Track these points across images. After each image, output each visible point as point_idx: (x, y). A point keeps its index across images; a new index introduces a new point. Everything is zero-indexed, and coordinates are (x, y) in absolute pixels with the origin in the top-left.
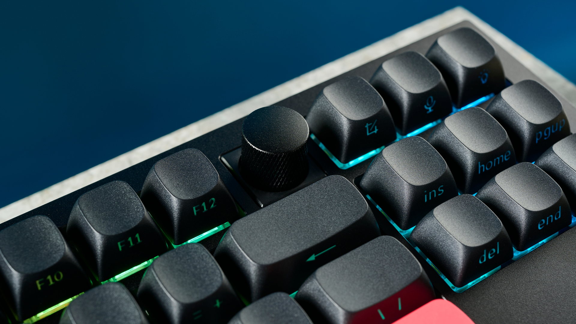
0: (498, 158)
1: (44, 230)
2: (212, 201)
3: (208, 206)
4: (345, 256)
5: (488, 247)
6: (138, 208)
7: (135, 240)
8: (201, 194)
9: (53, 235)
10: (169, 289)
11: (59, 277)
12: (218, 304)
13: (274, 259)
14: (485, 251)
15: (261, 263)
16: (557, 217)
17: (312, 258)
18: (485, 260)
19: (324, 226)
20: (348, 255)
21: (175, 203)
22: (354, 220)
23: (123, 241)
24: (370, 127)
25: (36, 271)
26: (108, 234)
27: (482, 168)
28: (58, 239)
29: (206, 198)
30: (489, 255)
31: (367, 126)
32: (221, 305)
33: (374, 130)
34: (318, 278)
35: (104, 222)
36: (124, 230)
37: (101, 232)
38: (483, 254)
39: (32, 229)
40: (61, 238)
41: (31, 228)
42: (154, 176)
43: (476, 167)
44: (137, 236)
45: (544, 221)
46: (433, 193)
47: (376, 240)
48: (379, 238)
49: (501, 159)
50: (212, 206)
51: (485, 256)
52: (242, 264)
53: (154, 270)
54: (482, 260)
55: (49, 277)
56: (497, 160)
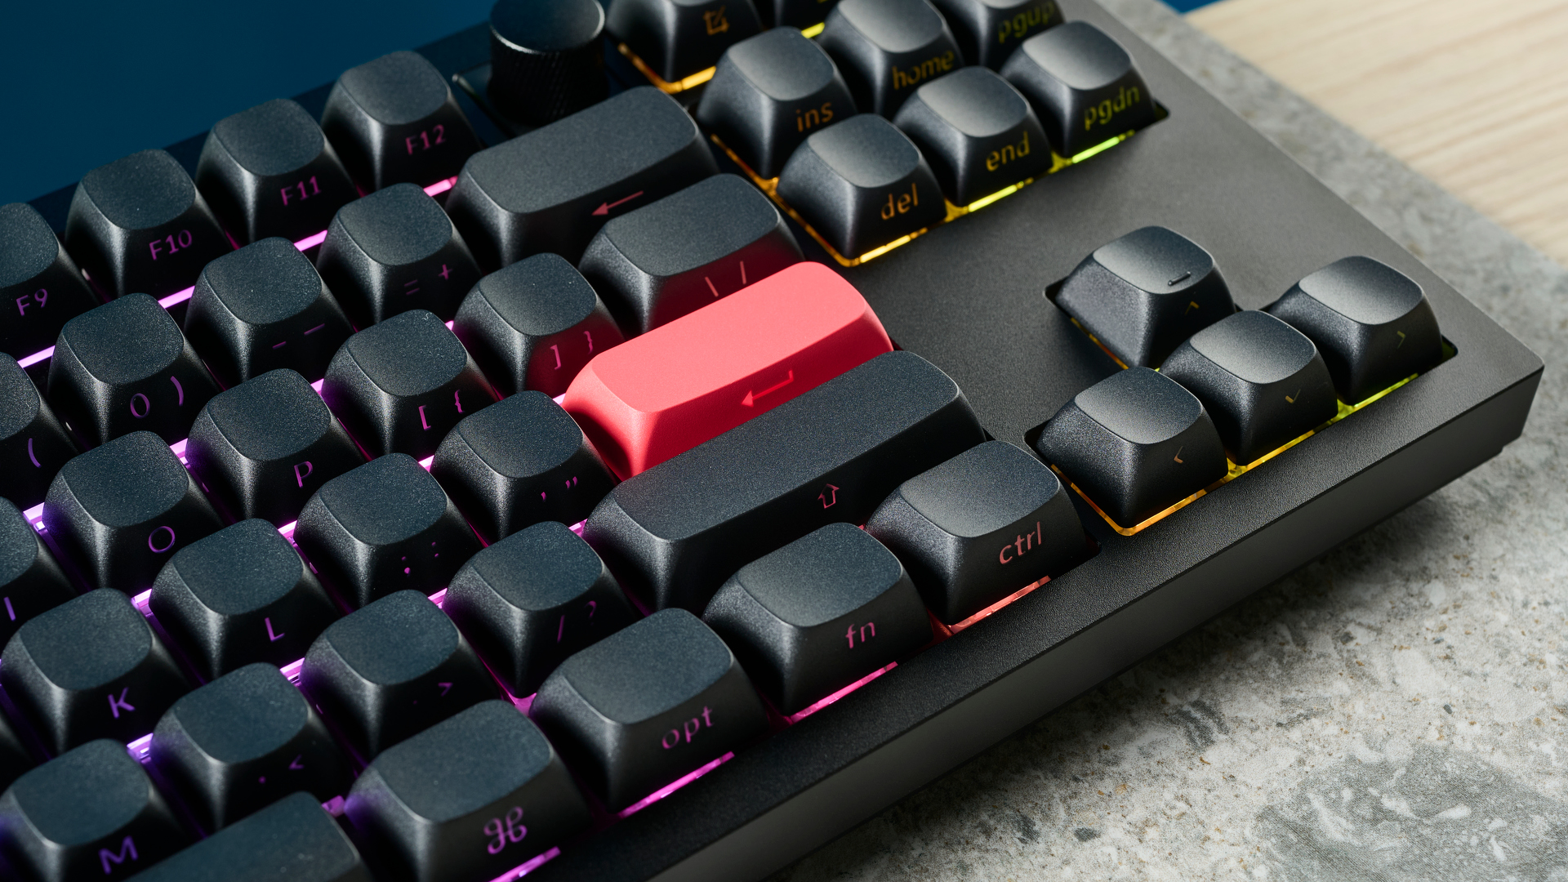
0: (930, 63)
1: (159, 169)
2: (438, 131)
3: (432, 138)
4: (655, 203)
5: (896, 190)
6: (313, 137)
7: (309, 188)
8: (418, 116)
9: (174, 175)
10: (364, 245)
11: (185, 241)
12: (445, 273)
13: (537, 205)
14: (891, 197)
15: (516, 211)
16: (1023, 150)
17: (603, 210)
18: (892, 214)
19: (623, 160)
20: (661, 202)
21: (375, 132)
22: (673, 150)
23: (289, 188)
24: (713, 19)
25: (148, 225)
26: (264, 174)
27: (900, 79)
28: (182, 181)
29: (427, 123)
30: (900, 206)
31: (707, 16)
32: (449, 274)
33: (720, 24)
34: (608, 232)
35: (257, 158)
36: (292, 169)
37: (253, 170)
38: (888, 201)
39: (139, 169)
40: (188, 179)
41: (137, 167)
42: (340, 93)
43: (889, 76)
44: (313, 180)
45: (996, 155)
46: (812, 117)
47: (710, 180)
48: (714, 178)
49: (935, 65)
50: (439, 140)
51: (891, 205)
52: (485, 217)
53: (340, 220)
54: (888, 212)
55: (170, 239)
56: (928, 68)
